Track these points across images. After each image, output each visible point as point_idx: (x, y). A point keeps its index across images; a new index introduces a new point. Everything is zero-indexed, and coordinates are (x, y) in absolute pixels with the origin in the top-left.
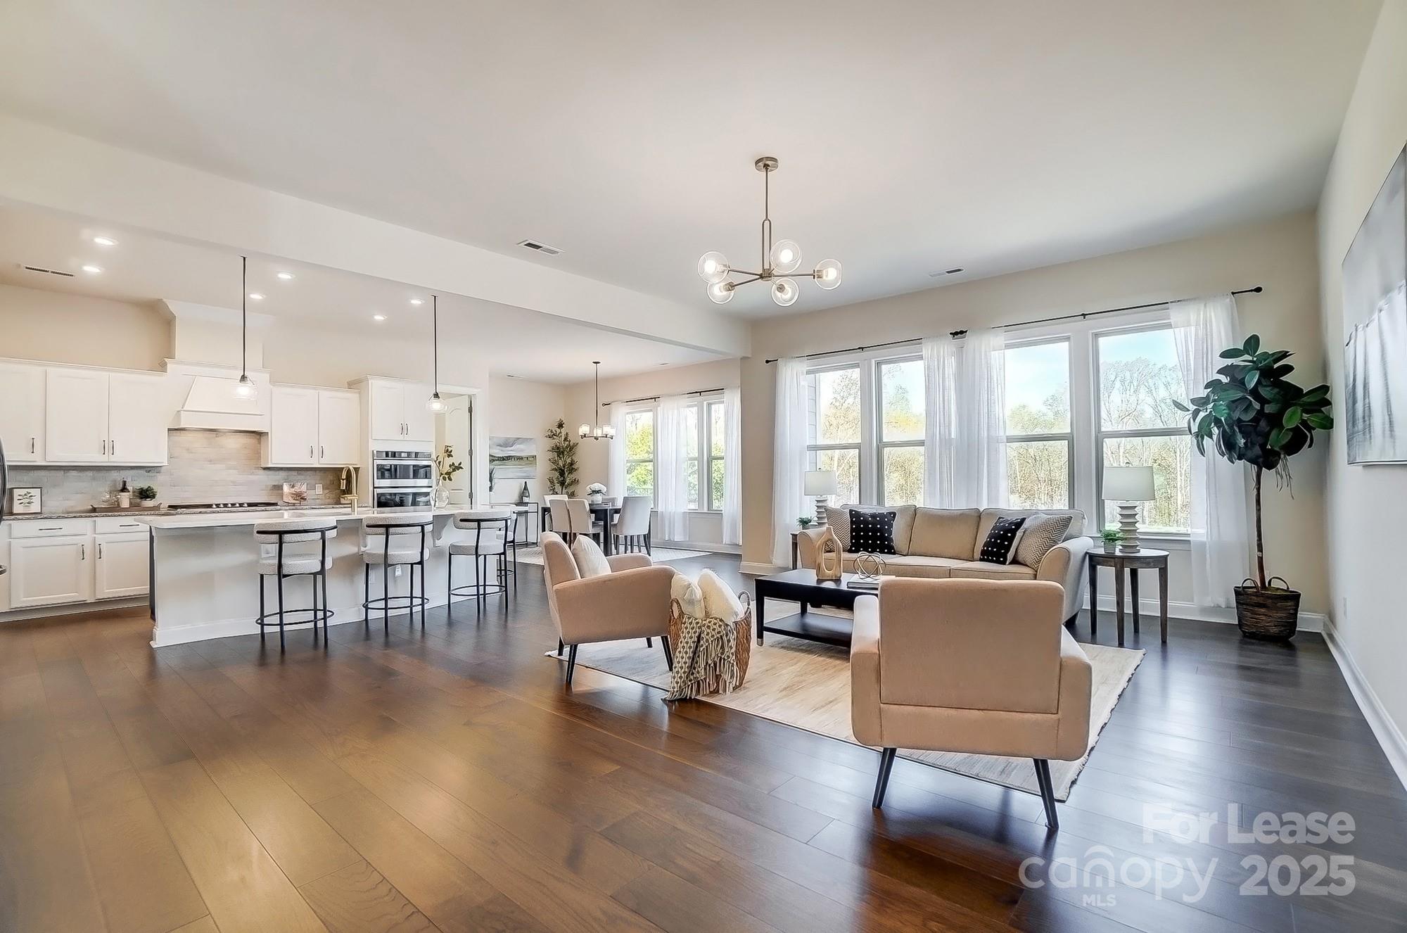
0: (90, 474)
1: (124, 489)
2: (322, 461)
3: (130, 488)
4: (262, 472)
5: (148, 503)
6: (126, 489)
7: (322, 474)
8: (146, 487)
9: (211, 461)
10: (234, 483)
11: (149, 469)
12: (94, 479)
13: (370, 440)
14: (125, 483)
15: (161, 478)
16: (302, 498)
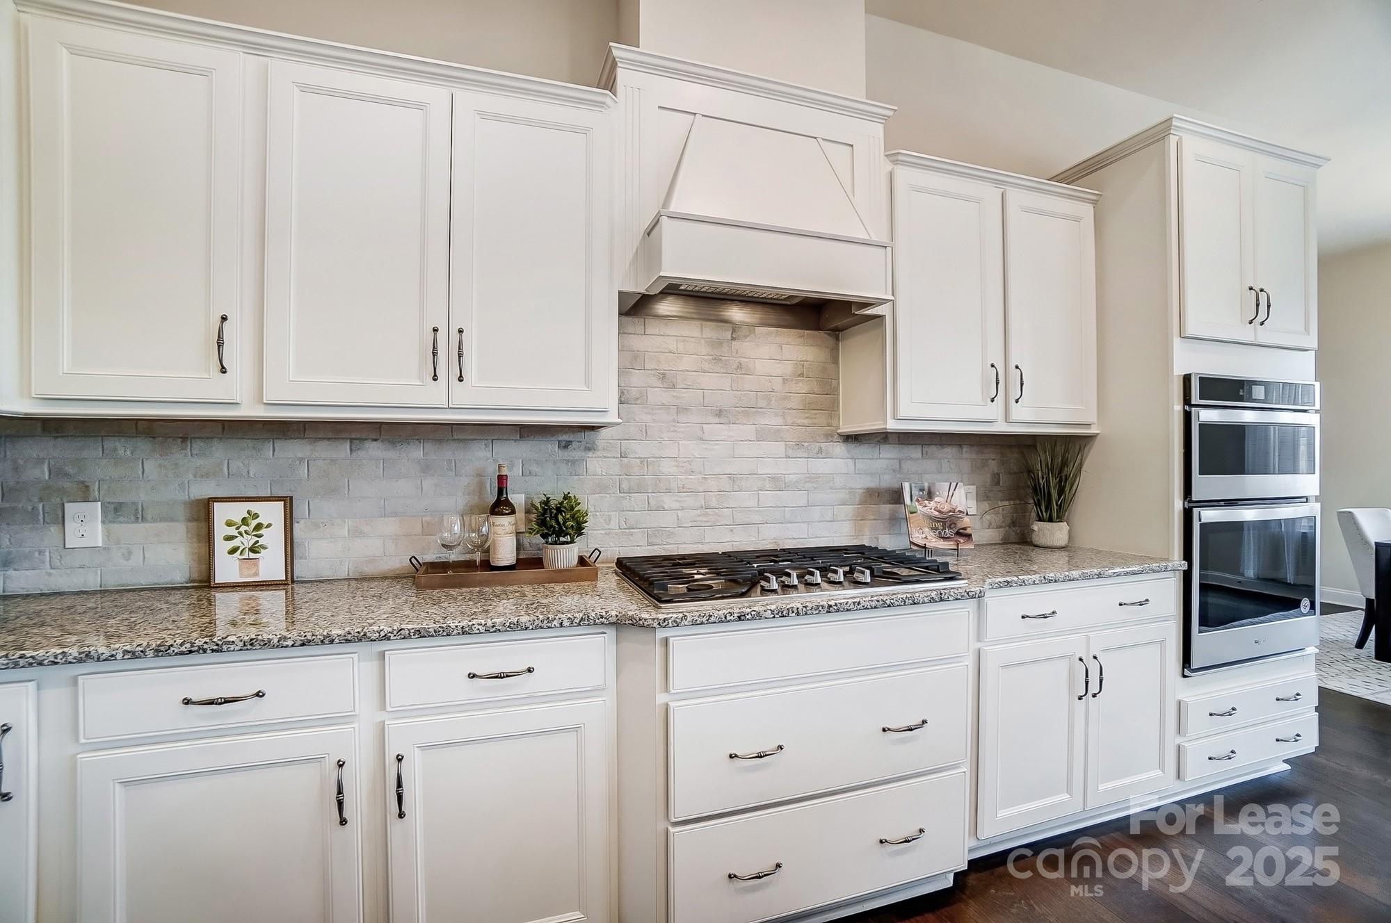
0: (417, 452)
1: (501, 506)
2: (1019, 413)
3: (517, 499)
4: (840, 448)
5: (565, 555)
6: (508, 503)
7: (974, 456)
8: (556, 498)
9: (720, 413)
10: (778, 483)
11: (565, 437)
12: (426, 468)
13: (1177, 341)
14: (502, 479)
15: (598, 465)
16: (958, 534)
